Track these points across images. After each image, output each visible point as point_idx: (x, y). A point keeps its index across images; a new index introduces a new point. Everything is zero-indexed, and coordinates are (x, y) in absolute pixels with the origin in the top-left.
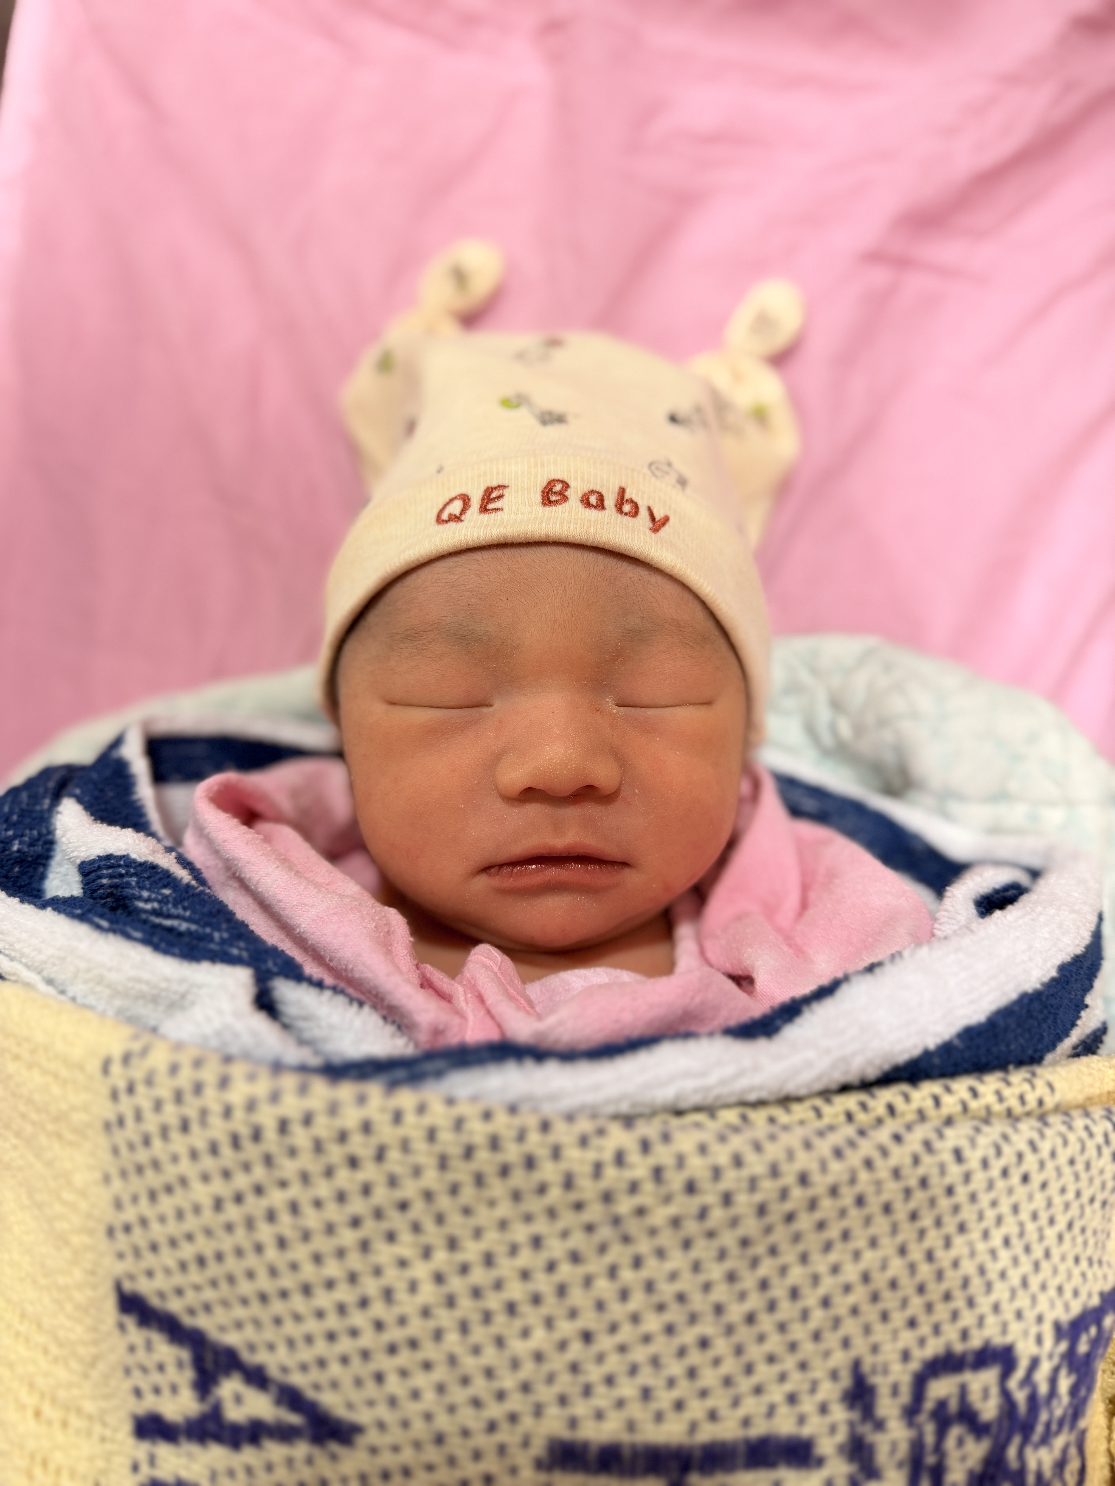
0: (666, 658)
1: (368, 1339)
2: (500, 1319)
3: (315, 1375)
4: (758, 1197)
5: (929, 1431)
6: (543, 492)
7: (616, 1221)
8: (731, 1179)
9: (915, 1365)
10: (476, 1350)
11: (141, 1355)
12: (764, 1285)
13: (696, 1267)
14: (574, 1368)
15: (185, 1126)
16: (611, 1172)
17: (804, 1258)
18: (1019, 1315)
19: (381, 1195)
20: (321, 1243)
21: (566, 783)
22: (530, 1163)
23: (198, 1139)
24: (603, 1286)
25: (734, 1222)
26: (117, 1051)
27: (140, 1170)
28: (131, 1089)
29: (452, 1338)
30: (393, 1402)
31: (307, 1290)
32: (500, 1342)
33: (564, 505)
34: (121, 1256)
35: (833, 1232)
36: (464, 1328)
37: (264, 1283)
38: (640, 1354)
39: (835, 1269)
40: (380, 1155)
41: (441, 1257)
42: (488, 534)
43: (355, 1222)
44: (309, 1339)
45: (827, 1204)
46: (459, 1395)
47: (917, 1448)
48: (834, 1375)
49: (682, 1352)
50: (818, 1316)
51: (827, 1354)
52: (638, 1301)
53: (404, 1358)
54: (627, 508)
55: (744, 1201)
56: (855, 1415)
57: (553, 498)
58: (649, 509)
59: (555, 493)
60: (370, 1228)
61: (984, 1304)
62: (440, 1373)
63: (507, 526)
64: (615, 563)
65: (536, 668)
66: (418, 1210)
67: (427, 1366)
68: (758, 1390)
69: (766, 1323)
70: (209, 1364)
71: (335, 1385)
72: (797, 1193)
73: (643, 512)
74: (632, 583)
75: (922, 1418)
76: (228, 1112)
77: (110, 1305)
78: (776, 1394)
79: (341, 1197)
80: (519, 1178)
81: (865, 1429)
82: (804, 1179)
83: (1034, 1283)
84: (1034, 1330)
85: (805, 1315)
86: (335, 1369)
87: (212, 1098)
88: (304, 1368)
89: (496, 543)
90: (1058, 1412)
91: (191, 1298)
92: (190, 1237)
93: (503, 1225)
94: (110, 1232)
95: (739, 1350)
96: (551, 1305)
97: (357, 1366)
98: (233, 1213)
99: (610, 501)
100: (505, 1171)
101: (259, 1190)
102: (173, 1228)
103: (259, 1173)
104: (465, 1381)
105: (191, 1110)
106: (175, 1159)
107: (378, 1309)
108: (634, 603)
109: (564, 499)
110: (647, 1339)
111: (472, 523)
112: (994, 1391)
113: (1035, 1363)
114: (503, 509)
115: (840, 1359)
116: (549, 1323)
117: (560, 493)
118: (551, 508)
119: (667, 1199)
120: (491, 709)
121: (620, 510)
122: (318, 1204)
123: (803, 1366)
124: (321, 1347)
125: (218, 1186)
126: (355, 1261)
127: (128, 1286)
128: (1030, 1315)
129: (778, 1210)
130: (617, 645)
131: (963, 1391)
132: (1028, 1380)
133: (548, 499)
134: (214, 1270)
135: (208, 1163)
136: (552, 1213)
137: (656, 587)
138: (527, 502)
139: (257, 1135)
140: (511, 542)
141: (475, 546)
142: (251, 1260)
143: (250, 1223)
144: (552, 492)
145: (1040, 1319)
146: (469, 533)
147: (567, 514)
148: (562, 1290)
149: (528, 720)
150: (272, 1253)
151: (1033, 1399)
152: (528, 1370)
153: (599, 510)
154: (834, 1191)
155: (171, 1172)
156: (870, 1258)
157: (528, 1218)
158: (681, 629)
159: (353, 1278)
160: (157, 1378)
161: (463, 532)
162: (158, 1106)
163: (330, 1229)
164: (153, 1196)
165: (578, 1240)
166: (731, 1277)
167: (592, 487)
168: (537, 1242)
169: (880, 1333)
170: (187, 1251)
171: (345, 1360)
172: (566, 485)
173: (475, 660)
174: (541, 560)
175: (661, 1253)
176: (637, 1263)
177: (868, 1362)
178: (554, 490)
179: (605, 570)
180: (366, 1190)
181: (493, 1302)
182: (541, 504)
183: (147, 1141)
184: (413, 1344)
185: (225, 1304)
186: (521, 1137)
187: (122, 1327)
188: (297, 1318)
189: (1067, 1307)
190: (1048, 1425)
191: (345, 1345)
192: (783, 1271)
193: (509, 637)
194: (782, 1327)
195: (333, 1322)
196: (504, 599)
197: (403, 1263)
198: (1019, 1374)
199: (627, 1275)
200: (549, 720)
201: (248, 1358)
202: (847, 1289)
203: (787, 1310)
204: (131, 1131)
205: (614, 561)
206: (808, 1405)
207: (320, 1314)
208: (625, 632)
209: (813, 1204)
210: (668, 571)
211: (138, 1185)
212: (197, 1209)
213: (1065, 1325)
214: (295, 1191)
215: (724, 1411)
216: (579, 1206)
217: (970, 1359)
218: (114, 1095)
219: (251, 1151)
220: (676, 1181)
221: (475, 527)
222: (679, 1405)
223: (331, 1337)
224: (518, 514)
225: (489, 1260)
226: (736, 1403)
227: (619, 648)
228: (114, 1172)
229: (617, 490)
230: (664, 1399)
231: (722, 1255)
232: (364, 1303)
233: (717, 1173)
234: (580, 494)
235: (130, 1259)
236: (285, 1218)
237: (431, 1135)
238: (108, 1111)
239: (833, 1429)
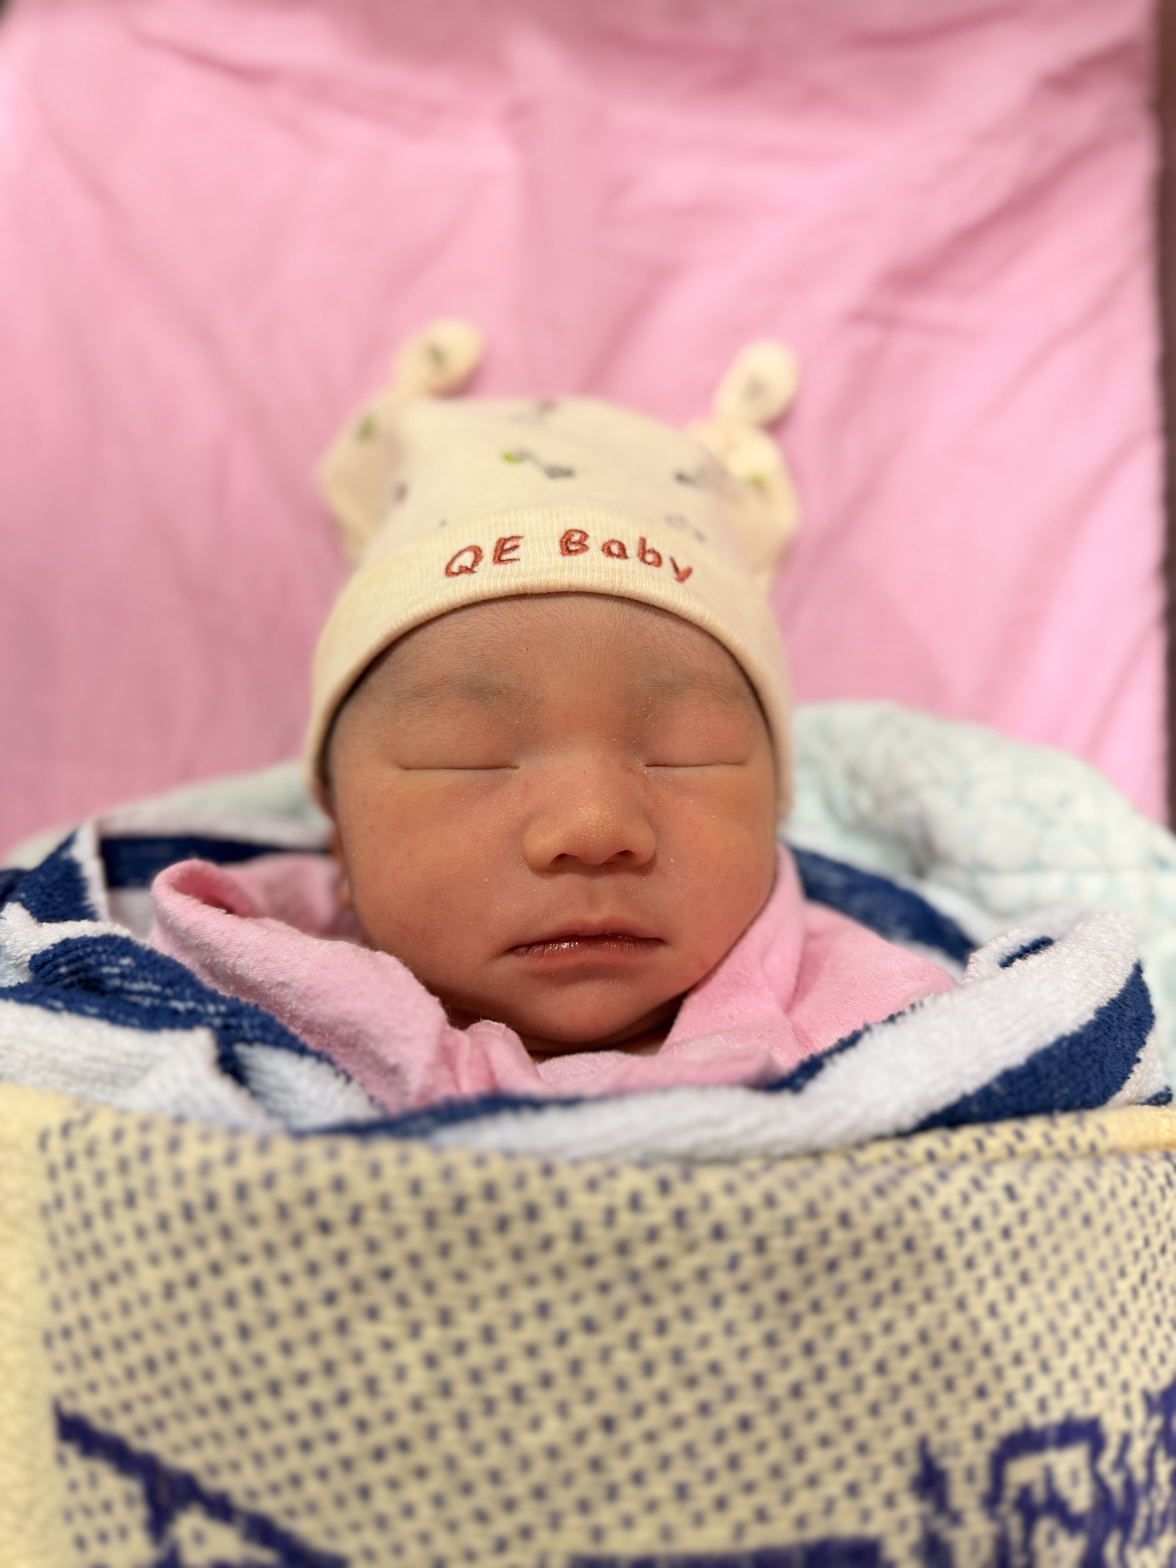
0: (698, 713)
1: (350, 1444)
2: (506, 1408)
3: (289, 1497)
4: (796, 1242)
5: (1015, 1524)
6: (561, 542)
7: (634, 1277)
8: (763, 1222)
9: (990, 1444)
10: (478, 1449)
11: (86, 1495)
12: (809, 1349)
13: (730, 1329)
14: (596, 1465)
15: (130, 1200)
16: (626, 1220)
17: (852, 1315)
18: (1101, 1381)
19: (360, 1264)
20: (291, 1328)
21: (603, 850)
22: (532, 1213)
23: (146, 1213)
24: (624, 1360)
25: (769, 1272)
26: (55, 1121)
27: (80, 1258)
28: (70, 1163)
29: (450, 1437)
30: (382, 1522)
31: (275, 1389)
32: (506, 1437)
33: (584, 554)
34: (59, 1368)
35: (882, 1283)
36: (463, 1421)
37: (225, 1385)
38: (671, 1443)
39: (888, 1328)
40: (356, 1217)
41: (432, 1334)
42: (506, 584)
43: (330, 1298)
44: (280, 1452)
45: (872, 1249)
46: (460, 1508)
47: (1002, 1544)
48: (898, 1458)
49: (720, 1437)
50: (874, 1386)
51: (888, 1432)
52: (665, 1376)
53: (395, 1464)
54: (650, 558)
55: (779, 1247)
56: (927, 1507)
57: (573, 547)
58: (673, 561)
59: (574, 543)
60: (348, 1304)
61: (1061, 1367)
62: (438, 1481)
63: (527, 575)
64: (641, 614)
65: (563, 724)
66: (404, 1278)
67: (421, 1473)
68: (812, 1482)
69: (815, 1396)
70: (164, 1497)
71: (312, 1508)
72: (839, 1237)
73: (666, 563)
74: (660, 634)
75: (1005, 1508)
76: (178, 1178)
77: (47, 1432)
78: (834, 1485)
79: (313, 1269)
80: (520, 1233)
81: (940, 1524)
82: (845, 1220)
83: (1114, 1342)
84: (1120, 1400)
85: (859, 1385)
86: (313, 1488)
87: (161, 1164)
88: (275, 1489)
89: (514, 593)
90: (1160, 1505)
91: (141, 1414)
92: (137, 1336)
93: (503, 1291)
94: (48, 1340)
95: (786, 1432)
96: (564, 1387)
97: (340, 1482)
98: (187, 1300)
99: (632, 550)
100: (503, 1225)
101: (216, 1269)
102: (120, 1326)
103: (216, 1248)
104: (467, 1489)
105: (137, 1179)
106: (119, 1240)
107: (361, 1405)
108: (663, 655)
109: (584, 548)
110: (678, 1422)
111: (487, 574)
112: (1085, 1475)
113: (1126, 1442)
114: (519, 560)
115: (904, 1438)
116: (563, 1410)
117: (579, 543)
118: (571, 558)
119: (691, 1247)
120: (517, 772)
121: (643, 560)
122: (286, 1280)
123: (862, 1449)
124: (295, 1461)
125: (170, 1270)
126: (331, 1347)
127: (69, 1406)
128: (1114, 1382)
129: (818, 1257)
130: (647, 699)
131: (1049, 1476)
132: (1120, 1463)
133: (568, 548)
134: (167, 1374)
135: (157, 1241)
136: (559, 1273)
137: (684, 639)
138: (545, 552)
139: (211, 1203)
140: (530, 592)
141: (492, 597)
142: (210, 1358)
143: (206, 1312)
144: (570, 542)
145: (1125, 1387)
146: (485, 583)
147: (589, 563)
148: (575, 1368)
149: (558, 781)
150: (233, 1347)
151: (1129, 1484)
152: (541, 1470)
153: (621, 559)
154: (879, 1233)
155: (115, 1256)
156: (926, 1312)
157: (532, 1281)
158: (713, 683)
159: (329, 1368)
160: (103, 1521)
161: (478, 582)
162: (100, 1178)
163: (301, 1309)
164: (95, 1289)
165: (592, 1305)
166: (771, 1340)
167: (612, 537)
168: (543, 1310)
169: (947, 1404)
170: (135, 1354)
171: (323, 1474)
172: (585, 536)
173: (496, 716)
174: (563, 609)
175: (687, 1314)
176: (661, 1327)
177: (937, 1441)
178: (573, 540)
179: (632, 620)
180: (342, 1258)
181: (496, 1386)
182: (560, 554)
183: (87, 1222)
184: (403, 1445)
185: (180, 1417)
186: (520, 1182)
187: (61, 1460)
188: (265, 1425)
189: (1155, 1375)
190: (1149, 1520)
191: (324, 1454)
192: (829, 1330)
193: (531, 689)
194: (834, 1400)
195: (308, 1427)
196: (524, 649)
197: (387, 1345)
198: (1110, 1455)
199: (651, 1345)
200: (581, 781)
201: (210, 1484)
202: (904, 1350)
203: (838, 1379)
204: (71, 1214)
205: (640, 611)
206: (871, 1498)
207: (291, 1418)
208: (656, 685)
209: (857, 1250)
210: (697, 621)
211: (78, 1278)
212: (145, 1300)
213: (1156, 1397)
214: (259, 1267)
215: (775, 1509)
216: (590, 1262)
217: (1052, 1435)
218: (52, 1173)
219: (206, 1223)
220: (701, 1226)
221: (490, 577)
222: (721, 1504)
223: (306, 1446)
224: (536, 564)
225: (488, 1335)
226: (787, 1497)
227: (649, 702)
228: (51, 1265)
229: (637, 540)
230: (703, 1496)
231: (758, 1313)
232: (343, 1399)
233: (747, 1215)
234: (600, 544)
235: (70, 1372)
236: (248, 1301)
237: (416, 1188)
238: (44, 1192)
239: (902, 1526)
